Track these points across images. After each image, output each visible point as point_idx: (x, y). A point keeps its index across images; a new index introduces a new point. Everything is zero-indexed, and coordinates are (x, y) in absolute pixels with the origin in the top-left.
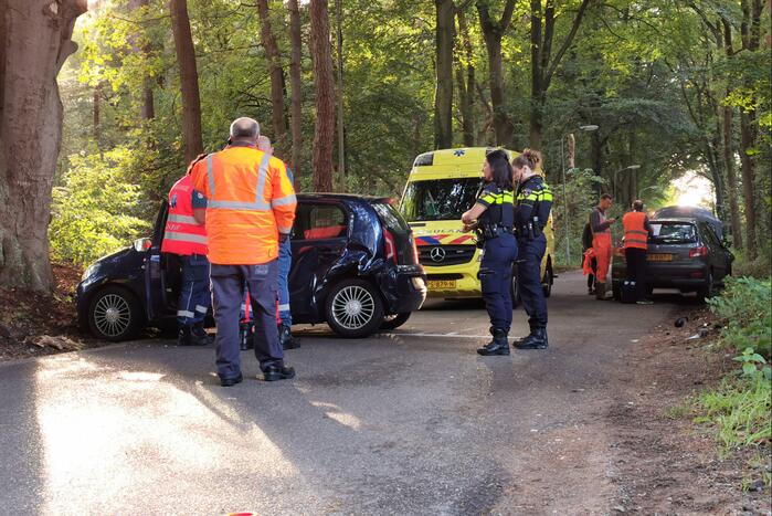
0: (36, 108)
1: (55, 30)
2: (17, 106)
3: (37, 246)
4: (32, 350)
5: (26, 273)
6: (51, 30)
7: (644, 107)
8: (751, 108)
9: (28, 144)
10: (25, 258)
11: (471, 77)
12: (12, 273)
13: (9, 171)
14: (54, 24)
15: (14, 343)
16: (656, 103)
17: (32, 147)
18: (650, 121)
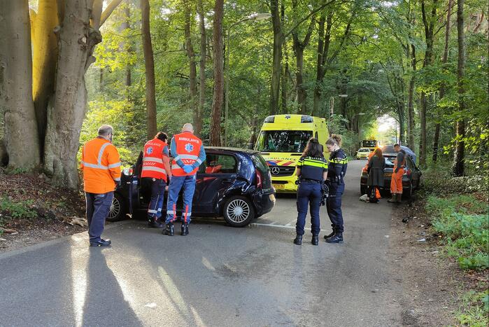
0: (73, 92)
1: (84, 52)
2: (63, 91)
3: (71, 164)
4: (67, 227)
5: (65, 178)
6: (82, 52)
7: (369, 85)
8: (429, 94)
9: (69, 111)
10: (65, 171)
11: (287, 68)
12: (58, 178)
13: (57, 125)
14: (84, 48)
15: (57, 223)
16: (375, 83)
17: (70, 113)
18: (371, 92)
